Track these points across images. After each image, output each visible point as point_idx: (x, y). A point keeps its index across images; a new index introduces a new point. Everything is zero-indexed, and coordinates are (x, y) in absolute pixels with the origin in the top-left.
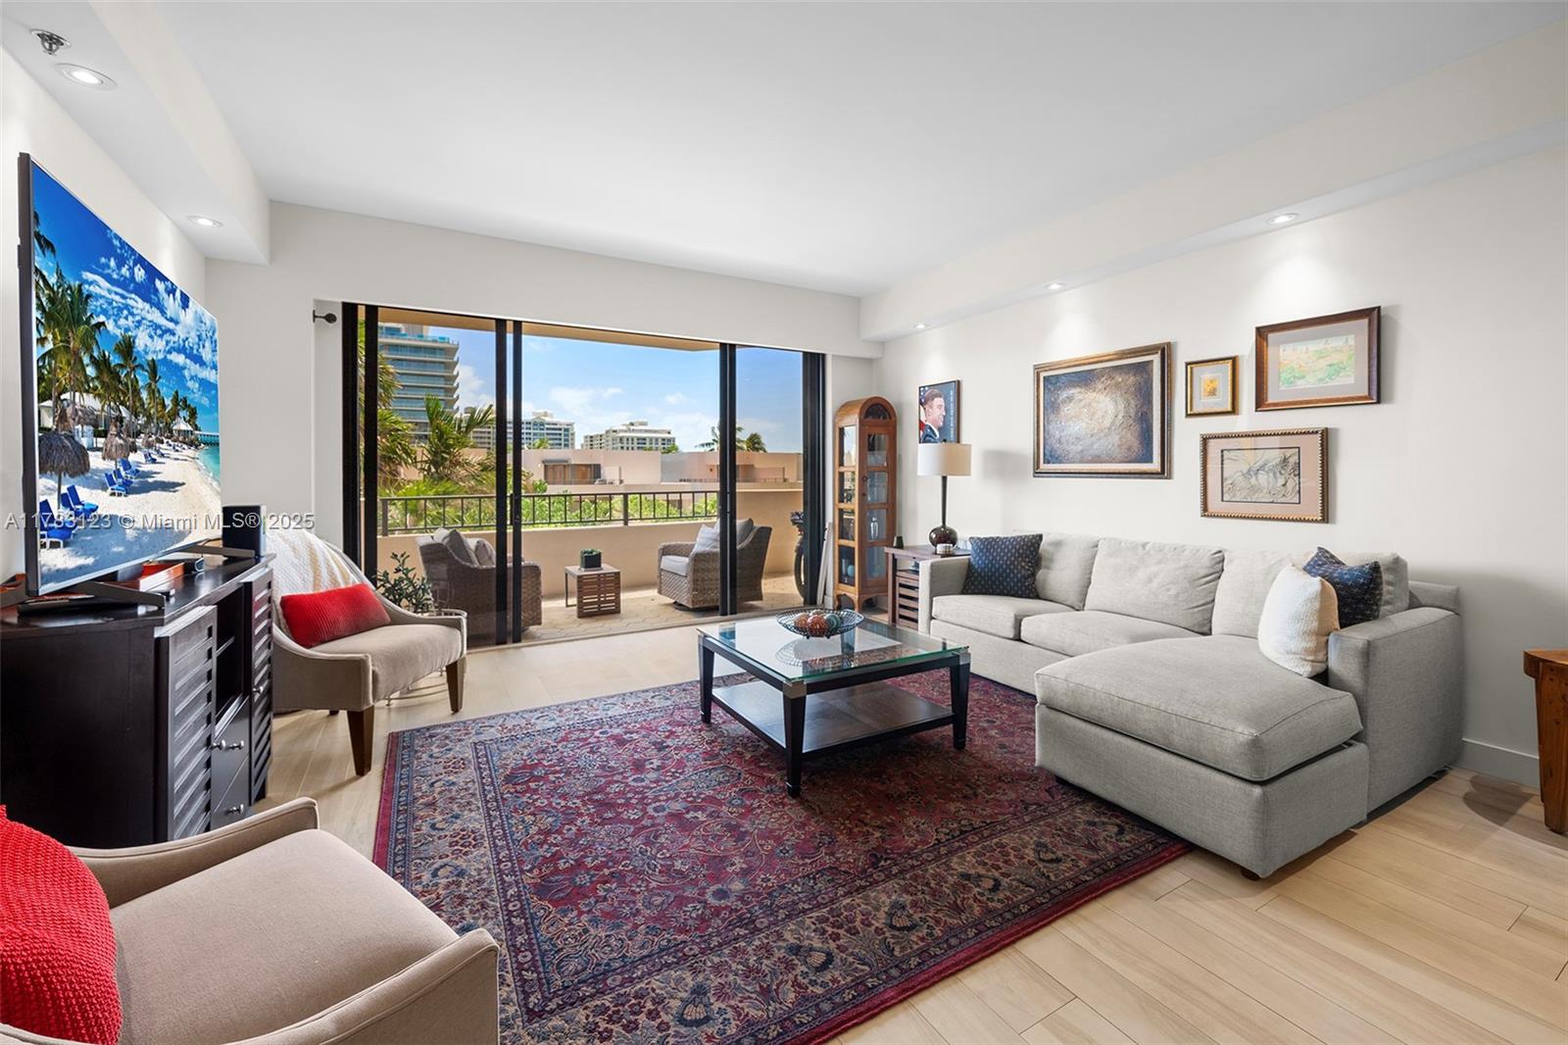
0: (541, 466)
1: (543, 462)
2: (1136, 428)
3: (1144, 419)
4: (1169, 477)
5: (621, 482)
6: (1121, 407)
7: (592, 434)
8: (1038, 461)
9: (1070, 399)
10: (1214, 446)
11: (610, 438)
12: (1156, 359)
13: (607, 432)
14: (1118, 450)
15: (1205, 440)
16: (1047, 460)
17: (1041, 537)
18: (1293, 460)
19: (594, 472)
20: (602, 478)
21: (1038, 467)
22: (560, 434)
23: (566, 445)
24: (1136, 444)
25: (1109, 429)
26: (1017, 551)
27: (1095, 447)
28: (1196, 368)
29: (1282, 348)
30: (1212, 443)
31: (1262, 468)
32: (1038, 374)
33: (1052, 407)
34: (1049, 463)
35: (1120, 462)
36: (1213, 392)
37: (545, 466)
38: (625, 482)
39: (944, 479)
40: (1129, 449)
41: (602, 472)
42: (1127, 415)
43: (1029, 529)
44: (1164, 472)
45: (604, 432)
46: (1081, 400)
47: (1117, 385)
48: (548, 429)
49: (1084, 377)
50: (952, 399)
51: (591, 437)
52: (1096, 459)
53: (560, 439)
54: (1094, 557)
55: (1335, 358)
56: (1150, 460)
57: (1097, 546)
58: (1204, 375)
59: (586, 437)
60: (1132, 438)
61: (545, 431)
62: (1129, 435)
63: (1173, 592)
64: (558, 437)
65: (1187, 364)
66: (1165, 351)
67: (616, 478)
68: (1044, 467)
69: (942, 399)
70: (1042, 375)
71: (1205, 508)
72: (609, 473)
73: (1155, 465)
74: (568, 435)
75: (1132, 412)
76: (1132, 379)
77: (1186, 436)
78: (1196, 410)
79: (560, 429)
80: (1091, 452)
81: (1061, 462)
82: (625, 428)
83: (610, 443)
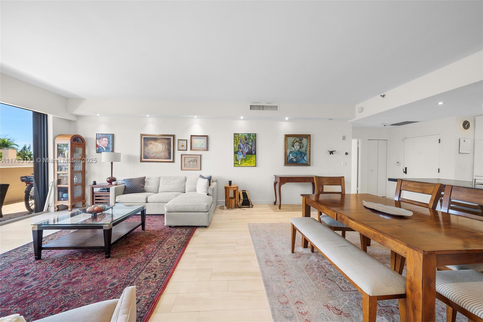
2: (167, 152)
3: (169, 150)
4: (174, 163)
6: (164, 147)
8: (142, 158)
9: (151, 143)
10: (183, 157)
12: (172, 138)
14: (163, 156)
15: (182, 155)
16: (145, 158)
17: (145, 177)
18: (196, 160)
21: (142, 160)
24: (167, 155)
25: (161, 151)
26: (139, 181)
27: (158, 155)
28: (180, 141)
29: (194, 139)
30: (183, 156)
31: (191, 161)
32: (142, 136)
33: (146, 145)
34: (145, 159)
35: (164, 159)
36: (183, 146)
39: (112, 163)
40: (166, 156)
42: (165, 149)
43: (142, 176)
44: (173, 162)
46: (154, 144)
47: (163, 142)
49: (155, 139)
50: (111, 139)
52: (158, 158)
54: (160, 180)
55: (202, 143)
56: (170, 158)
57: (160, 178)
58: (181, 142)
60: (166, 154)
62: (166, 153)
63: (178, 185)
65: (178, 140)
66: (174, 136)
68: (143, 160)
69: (107, 139)
70: (143, 137)
71: (181, 169)
73: (172, 160)
75: (167, 148)
76: (166, 141)
77: (178, 154)
78: (180, 149)
80: (157, 156)
81: (148, 159)
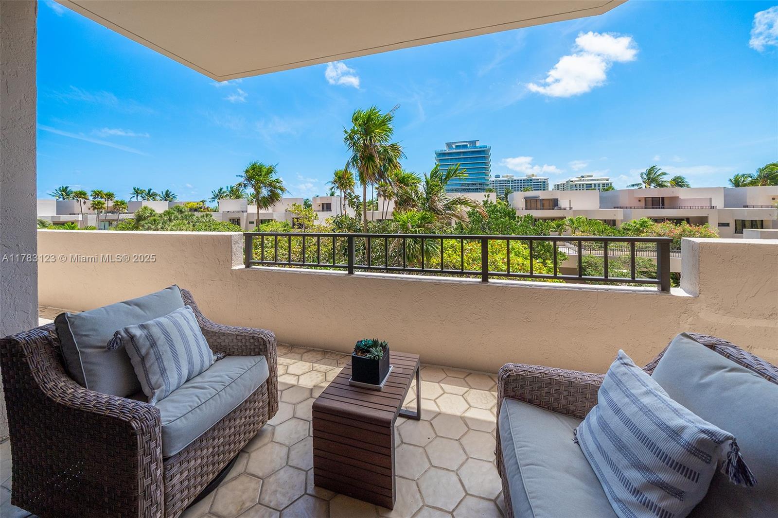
0: (523, 201)
1: (525, 198)
5: (571, 208)
7: (558, 184)
11: (569, 185)
13: (567, 182)
19: (554, 204)
20: (559, 206)
22: (541, 185)
23: (543, 190)
37: (526, 200)
38: (573, 209)
41: (559, 203)
45: (565, 182)
48: (534, 182)
51: (558, 185)
53: (541, 187)
59: (555, 185)
61: (533, 184)
64: (540, 186)
67: (567, 206)
72: (563, 203)
74: (545, 185)
79: (541, 182)
82: (578, 179)
83: (569, 187)
